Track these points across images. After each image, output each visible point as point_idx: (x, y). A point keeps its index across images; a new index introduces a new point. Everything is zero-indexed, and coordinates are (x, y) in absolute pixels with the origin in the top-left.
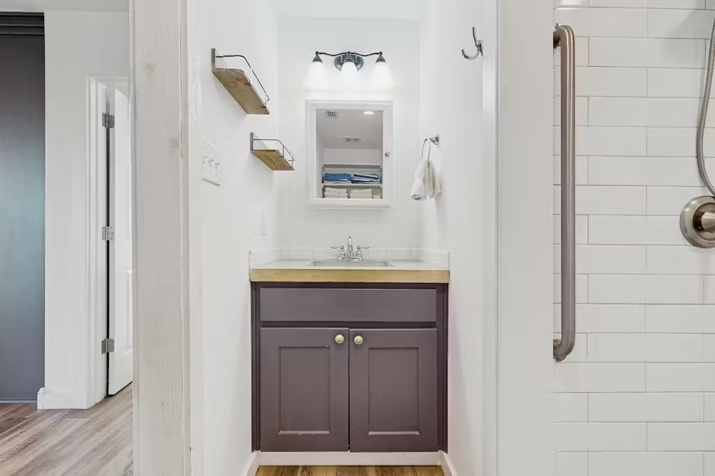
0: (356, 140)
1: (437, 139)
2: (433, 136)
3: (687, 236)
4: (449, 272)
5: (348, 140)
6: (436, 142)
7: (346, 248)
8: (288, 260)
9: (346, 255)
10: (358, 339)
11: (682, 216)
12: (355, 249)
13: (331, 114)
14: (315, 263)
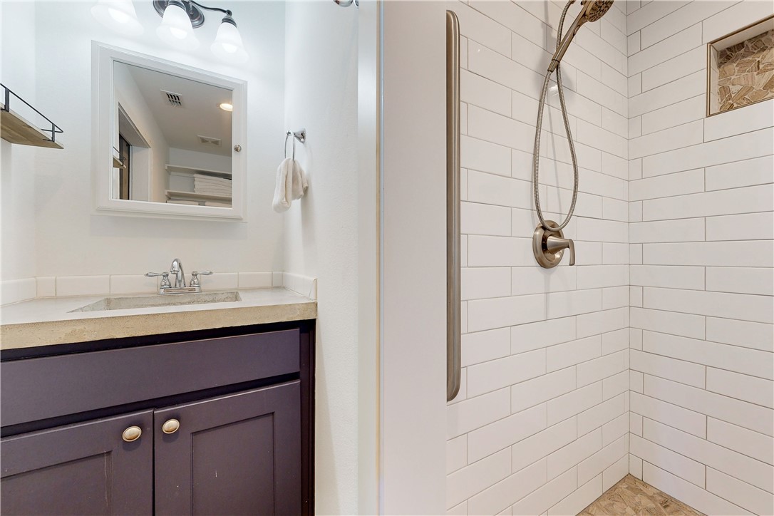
0: (216, 143)
1: (303, 135)
2: (298, 130)
3: (537, 256)
4: (316, 305)
5: (204, 141)
6: (302, 140)
7: (172, 277)
8: (56, 299)
9: (173, 285)
10: (172, 424)
11: (534, 238)
12: (188, 276)
13: (174, 99)
14: (109, 303)
